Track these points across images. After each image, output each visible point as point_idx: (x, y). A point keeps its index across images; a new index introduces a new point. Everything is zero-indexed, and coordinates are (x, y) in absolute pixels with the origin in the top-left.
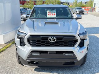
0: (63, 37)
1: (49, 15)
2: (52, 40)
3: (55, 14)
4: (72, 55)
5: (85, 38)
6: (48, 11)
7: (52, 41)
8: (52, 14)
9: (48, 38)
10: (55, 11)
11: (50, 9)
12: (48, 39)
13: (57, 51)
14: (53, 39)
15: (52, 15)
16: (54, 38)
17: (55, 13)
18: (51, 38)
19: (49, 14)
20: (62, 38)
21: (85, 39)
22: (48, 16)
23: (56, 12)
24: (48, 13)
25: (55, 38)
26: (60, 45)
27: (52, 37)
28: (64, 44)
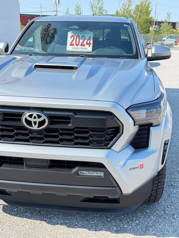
0: (71, 114)
1: (71, 44)
2: (35, 123)
3: (89, 44)
4: (102, 174)
5: (152, 121)
6: (70, 34)
7: (35, 127)
8: (81, 41)
9: (21, 115)
10: (90, 34)
11: (76, 27)
12: (20, 120)
13: (51, 160)
14: (38, 120)
15: (82, 45)
16: (39, 117)
17: (89, 39)
18: (31, 116)
19: (74, 42)
20: (68, 118)
21: (151, 125)
22: (69, 48)
23: (92, 38)
24: (69, 40)
25: (43, 117)
26: (62, 140)
27: (35, 114)
28: (77, 138)
